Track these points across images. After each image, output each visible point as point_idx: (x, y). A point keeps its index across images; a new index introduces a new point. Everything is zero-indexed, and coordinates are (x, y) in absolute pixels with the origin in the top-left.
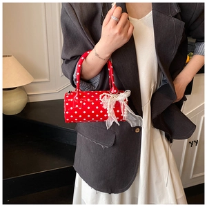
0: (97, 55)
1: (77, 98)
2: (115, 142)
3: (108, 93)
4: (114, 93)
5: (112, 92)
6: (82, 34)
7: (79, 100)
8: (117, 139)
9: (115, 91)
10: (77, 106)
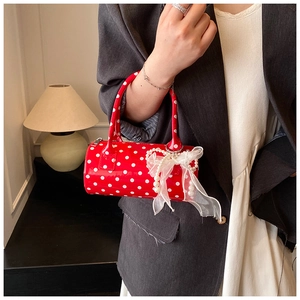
0: (147, 79)
1: (107, 153)
2: (178, 235)
3: (163, 148)
4: (175, 150)
5: (171, 148)
6: (127, 40)
7: (110, 157)
8: (182, 231)
9: (176, 146)
10: (105, 167)
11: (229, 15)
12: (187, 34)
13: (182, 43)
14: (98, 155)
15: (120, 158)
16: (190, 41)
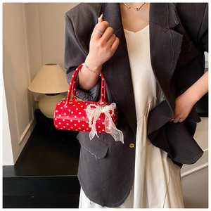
1: (66, 107)
5: (100, 104)
7: (68, 109)
9: (103, 103)
10: (65, 114)
11: (133, 33)
12: (103, 45)
13: (101, 50)
14: (61, 108)
15: (73, 109)
16: (105, 48)
